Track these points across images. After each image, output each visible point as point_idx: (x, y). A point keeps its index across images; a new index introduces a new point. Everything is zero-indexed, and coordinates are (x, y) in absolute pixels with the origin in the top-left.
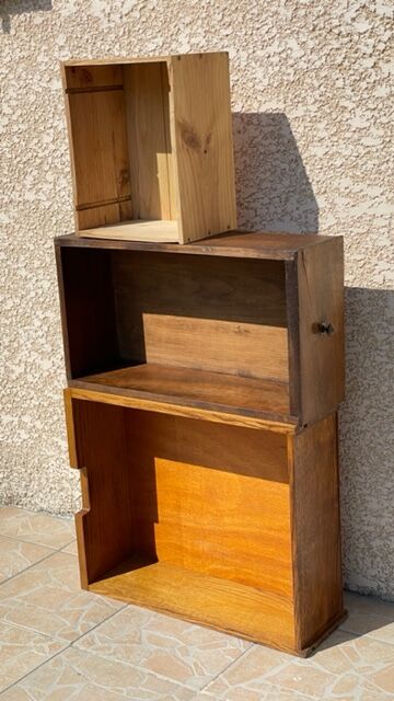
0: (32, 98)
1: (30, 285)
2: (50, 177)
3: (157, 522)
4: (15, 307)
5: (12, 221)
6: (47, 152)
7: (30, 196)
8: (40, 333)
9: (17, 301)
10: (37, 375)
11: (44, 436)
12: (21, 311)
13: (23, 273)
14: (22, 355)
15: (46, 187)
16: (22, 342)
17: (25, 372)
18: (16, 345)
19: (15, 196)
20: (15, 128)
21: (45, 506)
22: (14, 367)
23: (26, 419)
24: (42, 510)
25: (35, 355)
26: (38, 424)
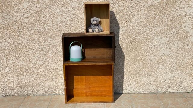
0: (38, 9)
1: (36, 47)
2: (42, 24)
3: (74, 89)
4: (32, 52)
5: (31, 34)
6: (41, 20)
7: (37, 29)
8: (39, 57)
9: (32, 51)
10: (38, 66)
11: (39, 79)
12: (33, 53)
13: (34, 44)
14: (33, 62)
15: (41, 27)
16: (33, 59)
17: (34, 66)
18: (31, 60)
19: (33, 29)
20: (33, 15)
21: (38, 94)
22: (30, 65)
23: (34, 76)
24: (37, 95)
25: (37, 62)
26: (37, 76)
